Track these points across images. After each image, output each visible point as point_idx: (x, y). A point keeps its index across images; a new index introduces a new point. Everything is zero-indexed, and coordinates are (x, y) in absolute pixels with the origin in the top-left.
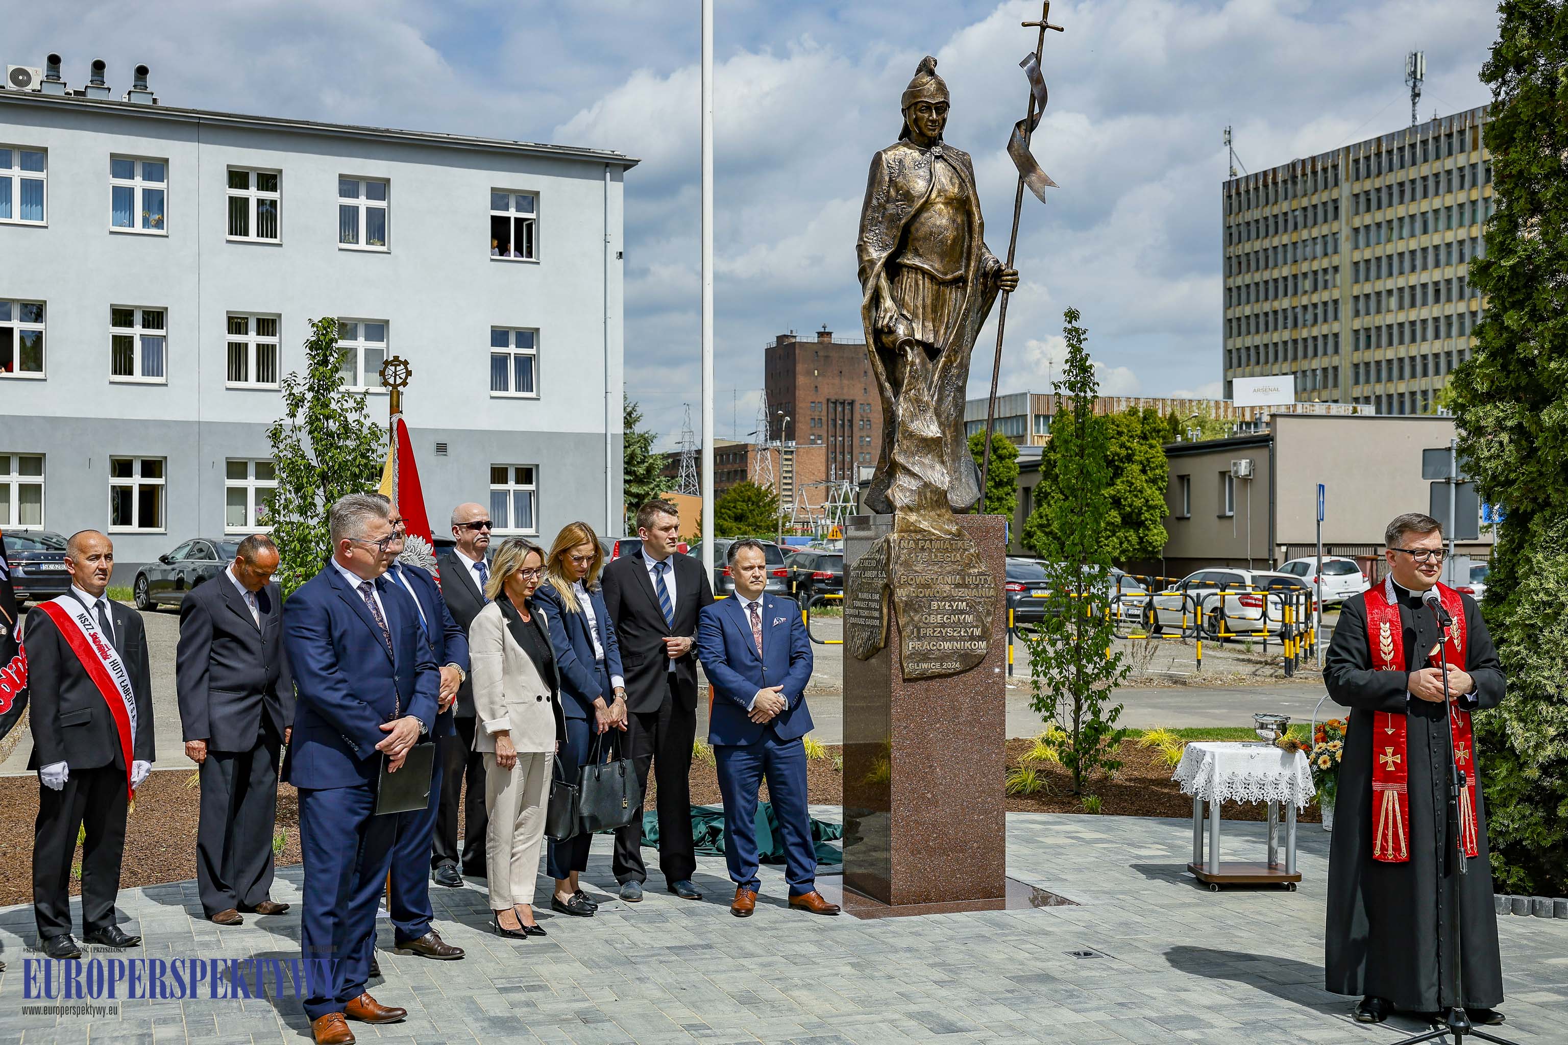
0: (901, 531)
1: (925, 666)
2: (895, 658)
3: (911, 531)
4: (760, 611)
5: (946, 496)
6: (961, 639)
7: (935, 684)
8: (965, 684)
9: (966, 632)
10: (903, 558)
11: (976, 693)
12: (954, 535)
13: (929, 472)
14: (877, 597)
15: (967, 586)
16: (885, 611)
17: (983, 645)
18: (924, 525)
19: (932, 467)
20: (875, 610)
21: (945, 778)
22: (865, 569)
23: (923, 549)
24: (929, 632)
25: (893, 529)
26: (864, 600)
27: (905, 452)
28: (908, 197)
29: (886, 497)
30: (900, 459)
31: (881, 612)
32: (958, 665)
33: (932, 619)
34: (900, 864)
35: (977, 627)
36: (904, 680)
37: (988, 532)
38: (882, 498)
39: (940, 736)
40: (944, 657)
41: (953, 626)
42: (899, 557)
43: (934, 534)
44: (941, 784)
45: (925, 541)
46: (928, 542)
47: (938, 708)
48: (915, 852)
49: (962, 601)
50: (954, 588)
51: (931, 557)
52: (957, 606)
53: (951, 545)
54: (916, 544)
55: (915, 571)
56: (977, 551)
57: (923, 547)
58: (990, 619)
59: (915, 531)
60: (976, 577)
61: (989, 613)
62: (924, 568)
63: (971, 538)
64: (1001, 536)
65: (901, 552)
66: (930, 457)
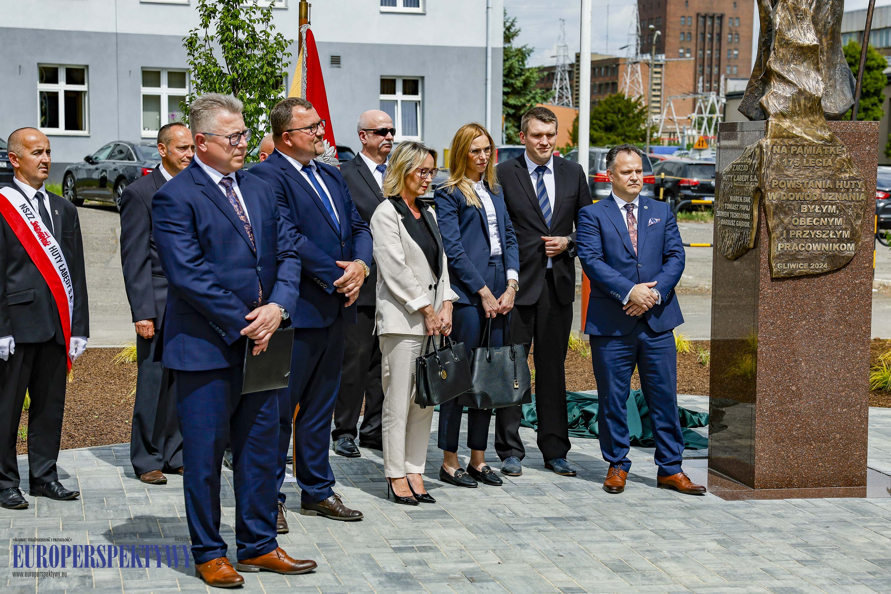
0: (774, 137)
1: (793, 266)
2: (764, 258)
3: (783, 137)
4: (635, 212)
5: (820, 103)
6: (830, 241)
7: (803, 283)
8: (831, 283)
9: (835, 234)
10: (775, 163)
11: (843, 292)
12: (826, 140)
13: (804, 80)
14: (748, 200)
15: (837, 190)
16: (756, 213)
17: (851, 246)
18: (797, 131)
19: (807, 75)
20: (746, 212)
21: (810, 372)
22: (737, 173)
23: (795, 154)
24: (798, 233)
25: (766, 133)
26: (736, 203)
27: (781, 60)
29: (761, 104)
30: (776, 67)
31: (752, 215)
32: (826, 266)
33: (801, 221)
34: (764, 450)
35: (846, 229)
36: (772, 279)
37: (860, 138)
38: (756, 105)
39: (806, 332)
40: (812, 258)
41: (823, 228)
42: (770, 162)
43: (806, 140)
44: (805, 378)
45: (798, 146)
46: (800, 148)
47: (805, 306)
48: (779, 440)
49: (832, 205)
50: (824, 192)
51: (802, 162)
52: (827, 209)
53: (823, 150)
54: (789, 150)
55: (786, 175)
56: (848, 157)
57: (795, 152)
58: (859, 223)
59: (787, 137)
60: (847, 181)
61: (859, 216)
62: (795, 172)
63: (843, 144)
64: (873, 142)
65: (772, 158)
66: (805, 64)
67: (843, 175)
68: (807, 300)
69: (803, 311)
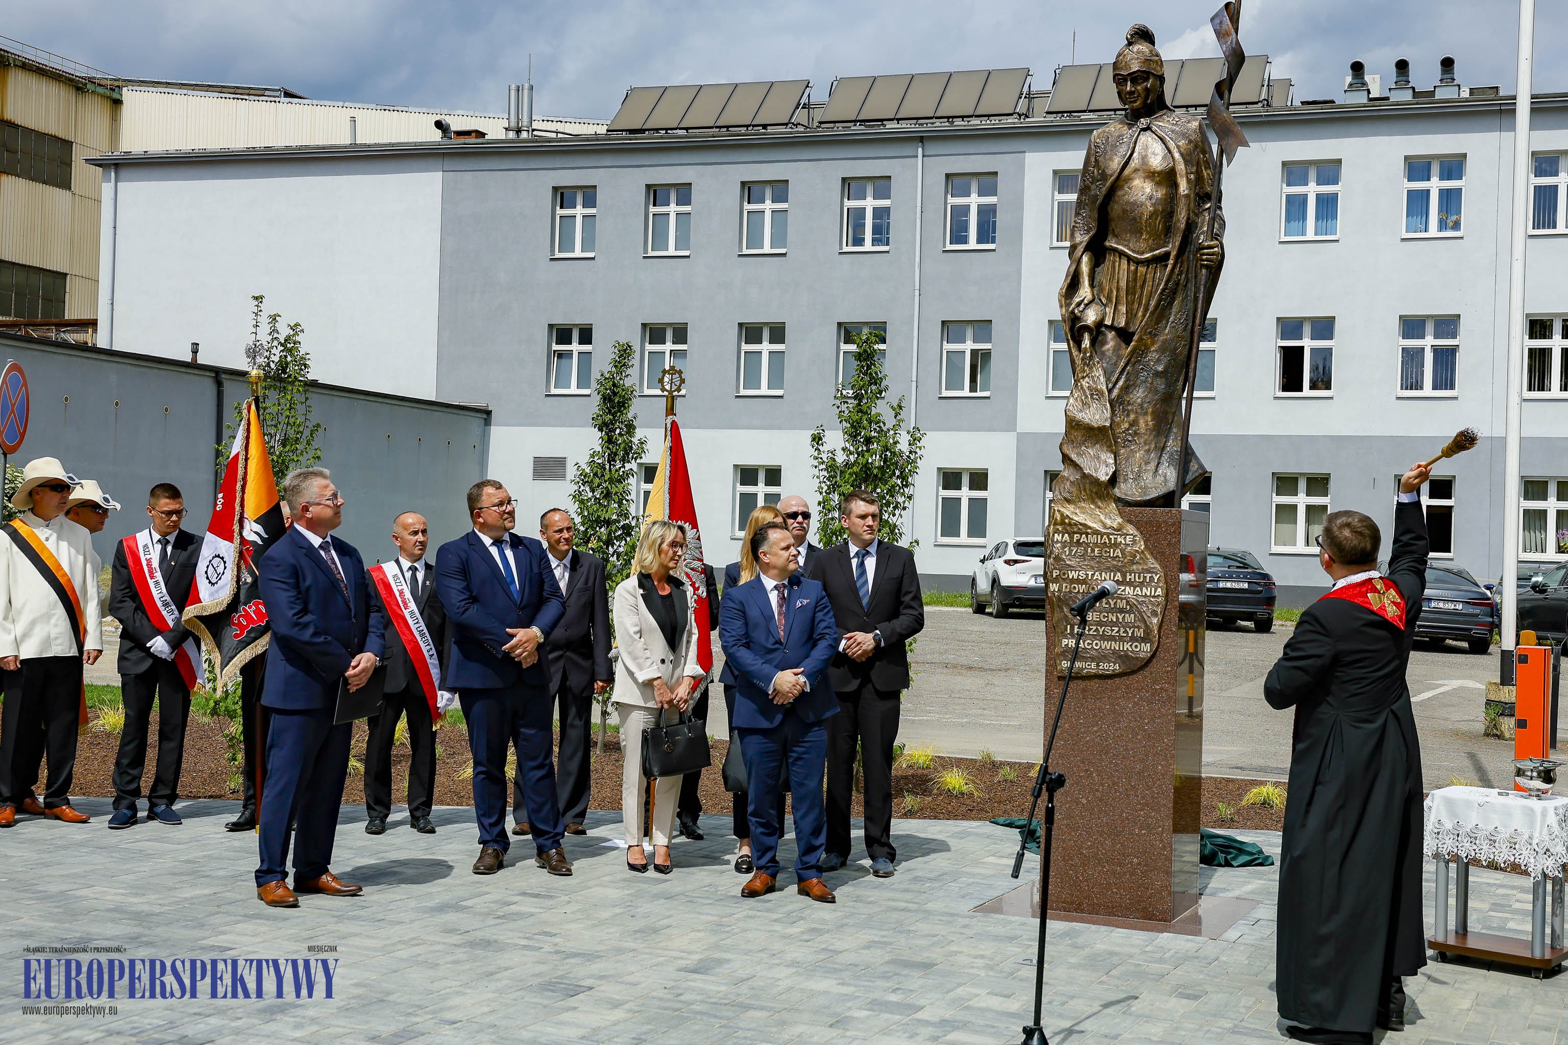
0: (1056, 524)
1: (1079, 665)
2: (1050, 654)
3: (1066, 524)
5: (1106, 488)
6: (1121, 639)
7: (1095, 684)
8: (1128, 687)
9: (1126, 632)
10: (1056, 551)
11: (1141, 698)
12: (1115, 530)
13: (1093, 463)
15: (1129, 584)
17: (1147, 647)
18: (1079, 518)
19: (1098, 458)
21: (1103, 785)
23: (1078, 543)
27: (1073, 442)
28: (1104, 176)
30: (1066, 450)
32: (1117, 667)
35: (1139, 628)
36: (1060, 678)
37: (1159, 527)
39: (1098, 740)
40: (1100, 658)
41: (1110, 624)
42: (1052, 551)
43: (1090, 528)
44: (1097, 790)
45: (1081, 534)
46: (1084, 536)
47: (1097, 711)
48: (1067, 858)
49: (1122, 599)
51: (1087, 551)
52: (1115, 604)
53: (1110, 539)
54: (1072, 538)
55: (1069, 565)
56: (1143, 547)
57: (1078, 540)
58: (1155, 621)
59: (1070, 524)
60: (1139, 574)
61: (1154, 613)
62: (1079, 562)
63: (1136, 533)
64: (1174, 532)
65: (1053, 546)
66: (1098, 446)
67: (1135, 567)
68: (1098, 704)
69: (1095, 716)
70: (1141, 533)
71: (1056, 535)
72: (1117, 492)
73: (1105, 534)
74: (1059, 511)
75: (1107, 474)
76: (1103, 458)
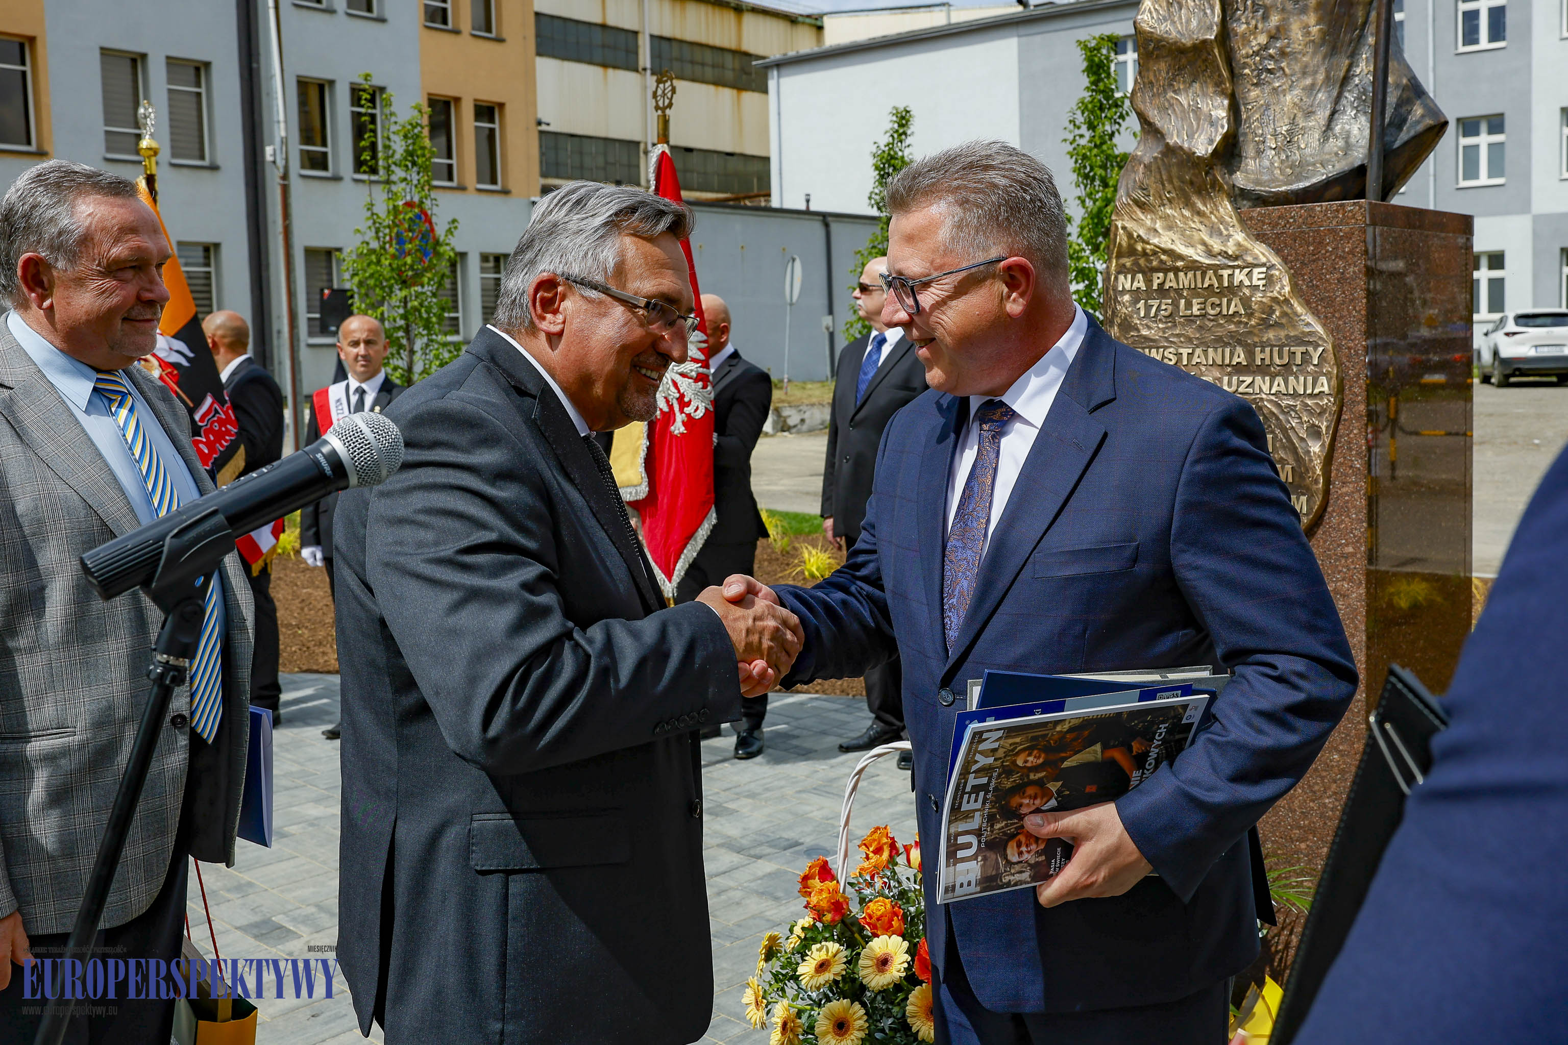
0: (1120, 254)
3: (1137, 254)
5: (1210, 171)
10: (1121, 313)
12: (1229, 257)
15: (1260, 370)
18: (1165, 238)
19: (1192, 111)
23: (1161, 290)
27: (1151, 86)
37: (1320, 244)
42: (1113, 311)
43: (1181, 257)
45: (1166, 271)
46: (1171, 275)
50: (1230, 374)
51: (1178, 307)
53: (1220, 278)
54: (1149, 282)
55: (1146, 338)
56: (1287, 289)
57: (1161, 285)
58: (1315, 448)
59: (1144, 253)
60: (1281, 347)
61: (1315, 432)
62: (1163, 330)
63: (1275, 260)
64: (1351, 252)
65: (1116, 299)
66: (1196, 86)
67: (1271, 335)
70: (1285, 260)
71: (1121, 277)
72: (1240, 179)
73: (1209, 267)
74: (1124, 228)
75: (1211, 141)
76: (1205, 109)
